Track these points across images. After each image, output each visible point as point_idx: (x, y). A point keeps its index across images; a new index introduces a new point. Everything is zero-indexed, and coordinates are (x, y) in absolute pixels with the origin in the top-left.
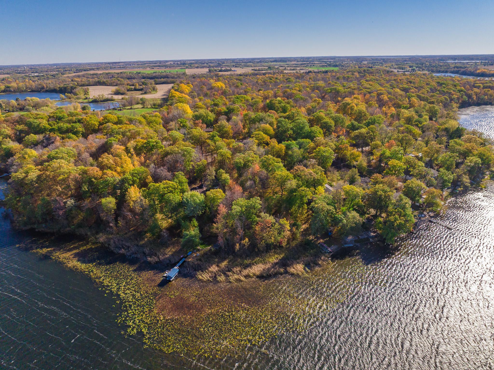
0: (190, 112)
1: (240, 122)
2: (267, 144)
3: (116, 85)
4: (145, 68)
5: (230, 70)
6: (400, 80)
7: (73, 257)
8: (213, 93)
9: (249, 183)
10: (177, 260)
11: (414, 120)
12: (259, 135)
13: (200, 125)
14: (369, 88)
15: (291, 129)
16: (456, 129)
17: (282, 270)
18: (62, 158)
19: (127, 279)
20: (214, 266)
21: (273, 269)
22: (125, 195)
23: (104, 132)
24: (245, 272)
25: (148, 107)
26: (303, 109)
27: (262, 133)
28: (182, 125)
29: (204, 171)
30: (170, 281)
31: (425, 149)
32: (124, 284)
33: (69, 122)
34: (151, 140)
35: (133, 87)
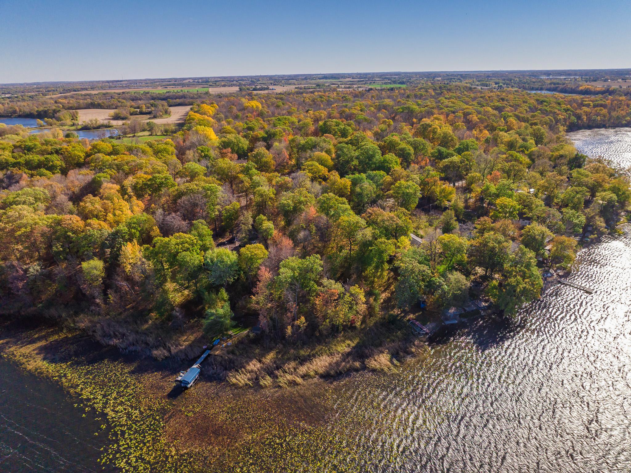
0: (214, 138)
1: (284, 150)
2: (325, 179)
3: (116, 108)
4: (155, 87)
5: (268, 89)
6: (489, 97)
7: (37, 354)
8: (246, 115)
9: (302, 235)
10: (197, 353)
11: (518, 145)
12: (312, 166)
13: (229, 155)
14: (451, 107)
15: (357, 158)
16: (574, 156)
17: (357, 364)
18: (24, 203)
19: (120, 386)
20: (254, 361)
21: (344, 363)
22: (118, 255)
23: (92, 166)
24: (303, 370)
25: (158, 134)
26: (369, 133)
27: (317, 164)
28: (203, 154)
29: (237, 218)
30: (186, 388)
31: (541, 182)
32: (114, 395)
33: (42, 153)
34: (157, 175)
35: (138, 110)
